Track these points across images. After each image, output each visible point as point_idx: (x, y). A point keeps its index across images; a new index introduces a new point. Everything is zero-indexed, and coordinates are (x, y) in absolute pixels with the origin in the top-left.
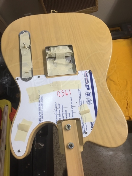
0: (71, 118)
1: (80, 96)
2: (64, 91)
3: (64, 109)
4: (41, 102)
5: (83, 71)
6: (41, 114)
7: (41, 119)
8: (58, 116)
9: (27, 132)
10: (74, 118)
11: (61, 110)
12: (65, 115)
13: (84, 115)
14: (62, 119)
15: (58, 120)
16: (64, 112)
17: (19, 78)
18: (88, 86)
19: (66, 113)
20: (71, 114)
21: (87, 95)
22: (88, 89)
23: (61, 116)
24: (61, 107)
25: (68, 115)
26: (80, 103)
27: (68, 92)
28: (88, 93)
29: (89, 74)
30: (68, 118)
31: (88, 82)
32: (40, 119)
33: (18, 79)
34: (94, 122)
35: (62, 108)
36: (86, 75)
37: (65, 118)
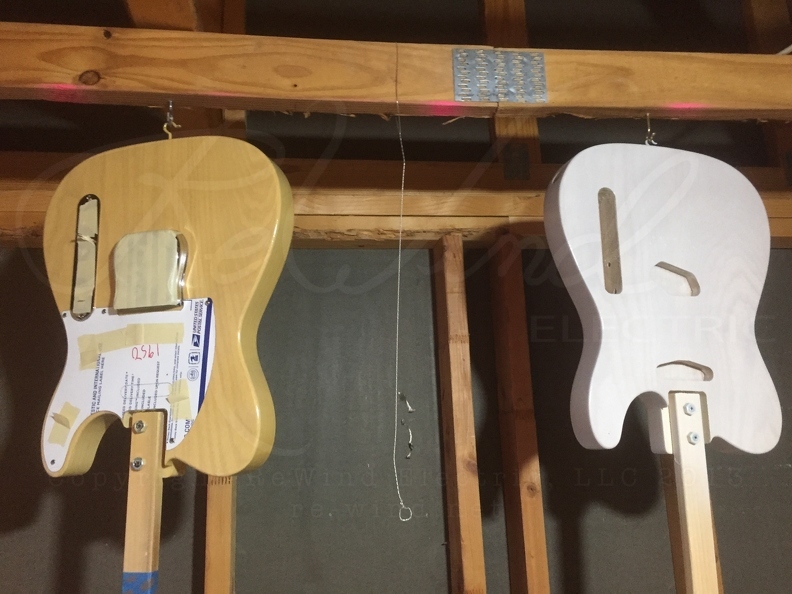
0: (151, 407)
1: (176, 361)
2: (146, 348)
3: (142, 388)
4: (100, 370)
5: (194, 301)
6: (97, 395)
7: (96, 406)
8: (128, 401)
9: (69, 428)
10: (157, 407)
11: (135, 388)
12: (140, 400)
13: (176, 403)
14: (133, 409)
15: (127, 409)
16: (141, 395)
17: (68, 313)
18: (198, 337)
19: (143, 397)
20: (152, 400)
21: (192, 358)
22: (196, 344)
23: (134, 401)
24: (135, 382)
25: (146, 400)
26: (175, 377)
27: (154, 349)
28: (195, 355)
29: (205, 308)
30: (145, 407)
31: (200, 327)
32: (94, 404)
33: (65, 315)
34: (193, 421)
35: (138, 385)
36: (198, 311)
37: (139, 408)
